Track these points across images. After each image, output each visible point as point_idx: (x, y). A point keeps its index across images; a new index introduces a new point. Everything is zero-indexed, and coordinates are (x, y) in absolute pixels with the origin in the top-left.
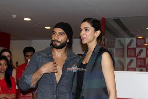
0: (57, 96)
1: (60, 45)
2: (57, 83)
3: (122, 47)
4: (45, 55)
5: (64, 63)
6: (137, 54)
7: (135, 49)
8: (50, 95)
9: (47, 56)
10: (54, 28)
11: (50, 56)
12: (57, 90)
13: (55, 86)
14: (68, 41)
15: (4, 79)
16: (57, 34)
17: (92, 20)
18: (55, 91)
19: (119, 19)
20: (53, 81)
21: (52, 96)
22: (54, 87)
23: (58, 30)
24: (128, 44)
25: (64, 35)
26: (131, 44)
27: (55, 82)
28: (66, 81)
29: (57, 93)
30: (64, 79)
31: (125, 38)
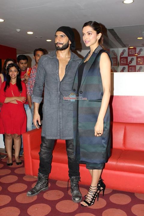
0: (60, 92)
1: (63, 47)
2: (61, 81)
3: (115, 57)
4: (50, 57)
5: (67, 64)
6: (129, 63)
7: (127, 58)
8: (54, 91)
9: (51, 58)
10: (57, 31)
11: (54, 57)
12: (60, 87)
13: (59, 84)
14: (70, 43)
15: (15, 84)
16: (59, 36)
17: (93, 23)
18: (59, 88)
19: (113, 29)
20: (57, 80)
21: (56, 93)
24: (121, 54)
25: (65, 37)
26: (123, 54)
27: (58, 81)
29: (61, 89)
30: (67, 78)
31: (118, 48)
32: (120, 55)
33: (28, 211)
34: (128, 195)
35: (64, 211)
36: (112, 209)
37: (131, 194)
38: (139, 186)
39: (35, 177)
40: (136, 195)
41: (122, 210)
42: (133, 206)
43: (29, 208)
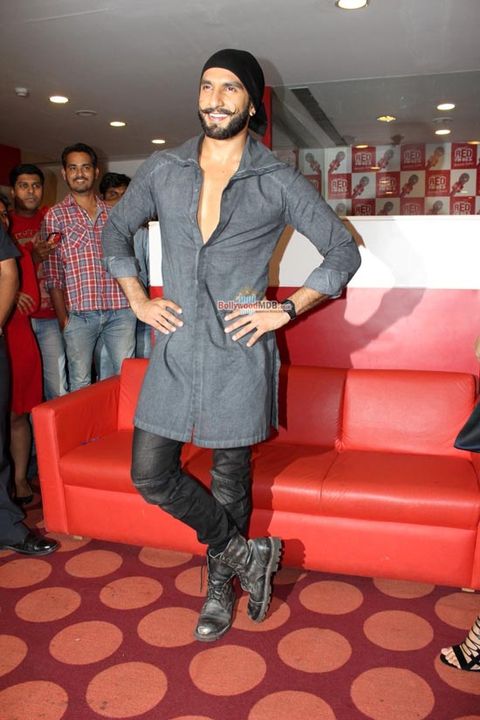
2: (205, 242)
4: (178, 159)
9: (184, 162)
10: (206, 68)
11: (190, 160)
13: (197, 254)
14: (252, 112)
19: (307, 90)
20: (192, 238)
22: (194, 258)
23: (220, 76)
24: (331, 165)
25: (238, 89)
26: (338, 165)
27: (196, 241)
28: (230, 243)
31: (323, 148)
32: (327, 168)
33: (51, 647)
34: (356, 585)
35: (163, 644)
36: (308, 629)
37: (363, 582)
38: (387, 558)
39: (76, 537)
40: (378, 584)
41: (335, 630)
42: (369, 616)
43: (55, 638)
